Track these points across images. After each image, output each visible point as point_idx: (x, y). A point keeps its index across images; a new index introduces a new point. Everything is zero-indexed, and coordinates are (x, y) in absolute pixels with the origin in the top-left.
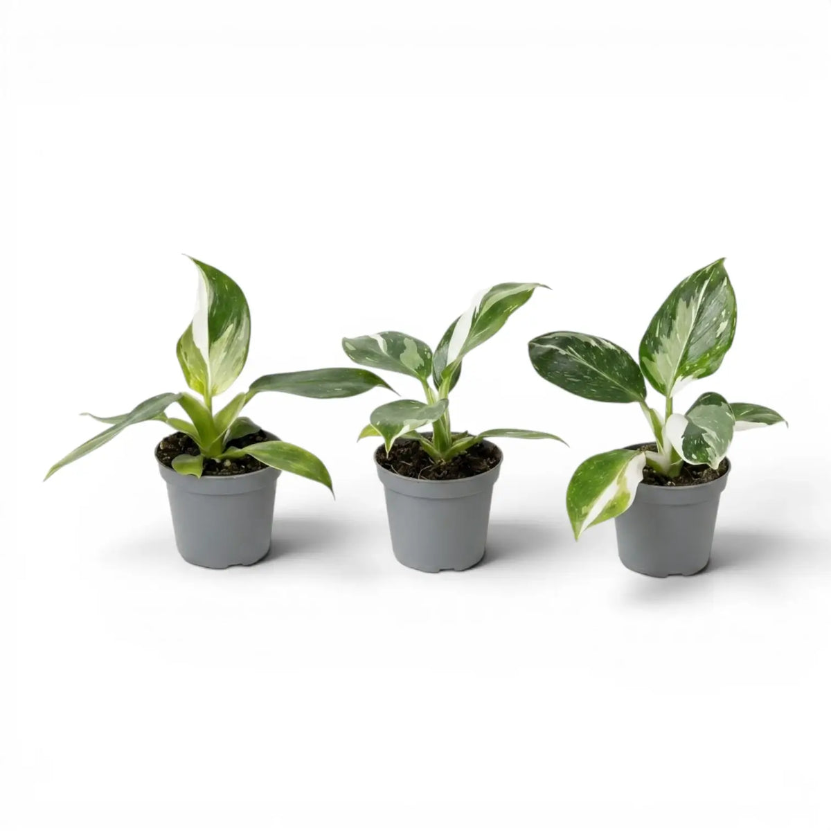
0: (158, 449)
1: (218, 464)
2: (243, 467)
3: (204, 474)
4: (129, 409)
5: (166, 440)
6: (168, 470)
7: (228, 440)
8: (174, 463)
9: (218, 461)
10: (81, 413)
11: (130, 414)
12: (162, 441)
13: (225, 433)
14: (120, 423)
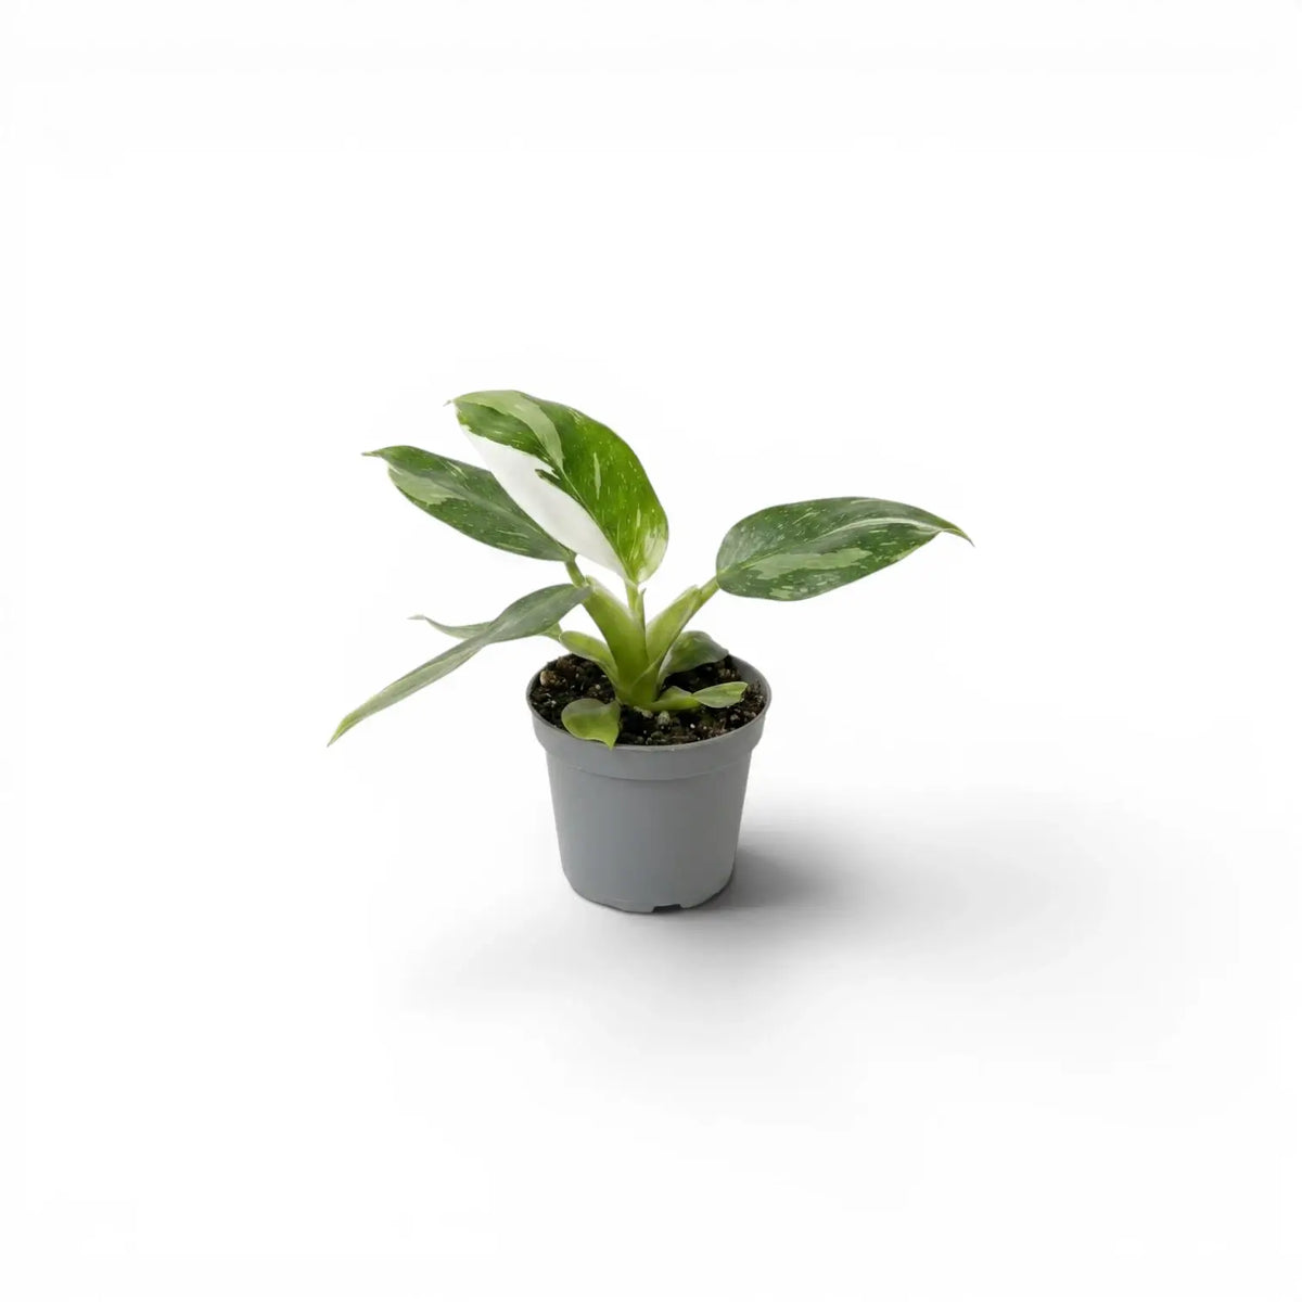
0: (536, 683)
1: (648, 719)
2: (692, 726)
3: (620, 741)
4: (490, 614)
5: (552, 667)
6: (555, 732)
7: (667, 675)
8: (565, 717)
9: (646, 714)
10: (412, 615)
11: (492, 623)
12: (544, 669)
13: (663, 658)
14: (480, 636)
